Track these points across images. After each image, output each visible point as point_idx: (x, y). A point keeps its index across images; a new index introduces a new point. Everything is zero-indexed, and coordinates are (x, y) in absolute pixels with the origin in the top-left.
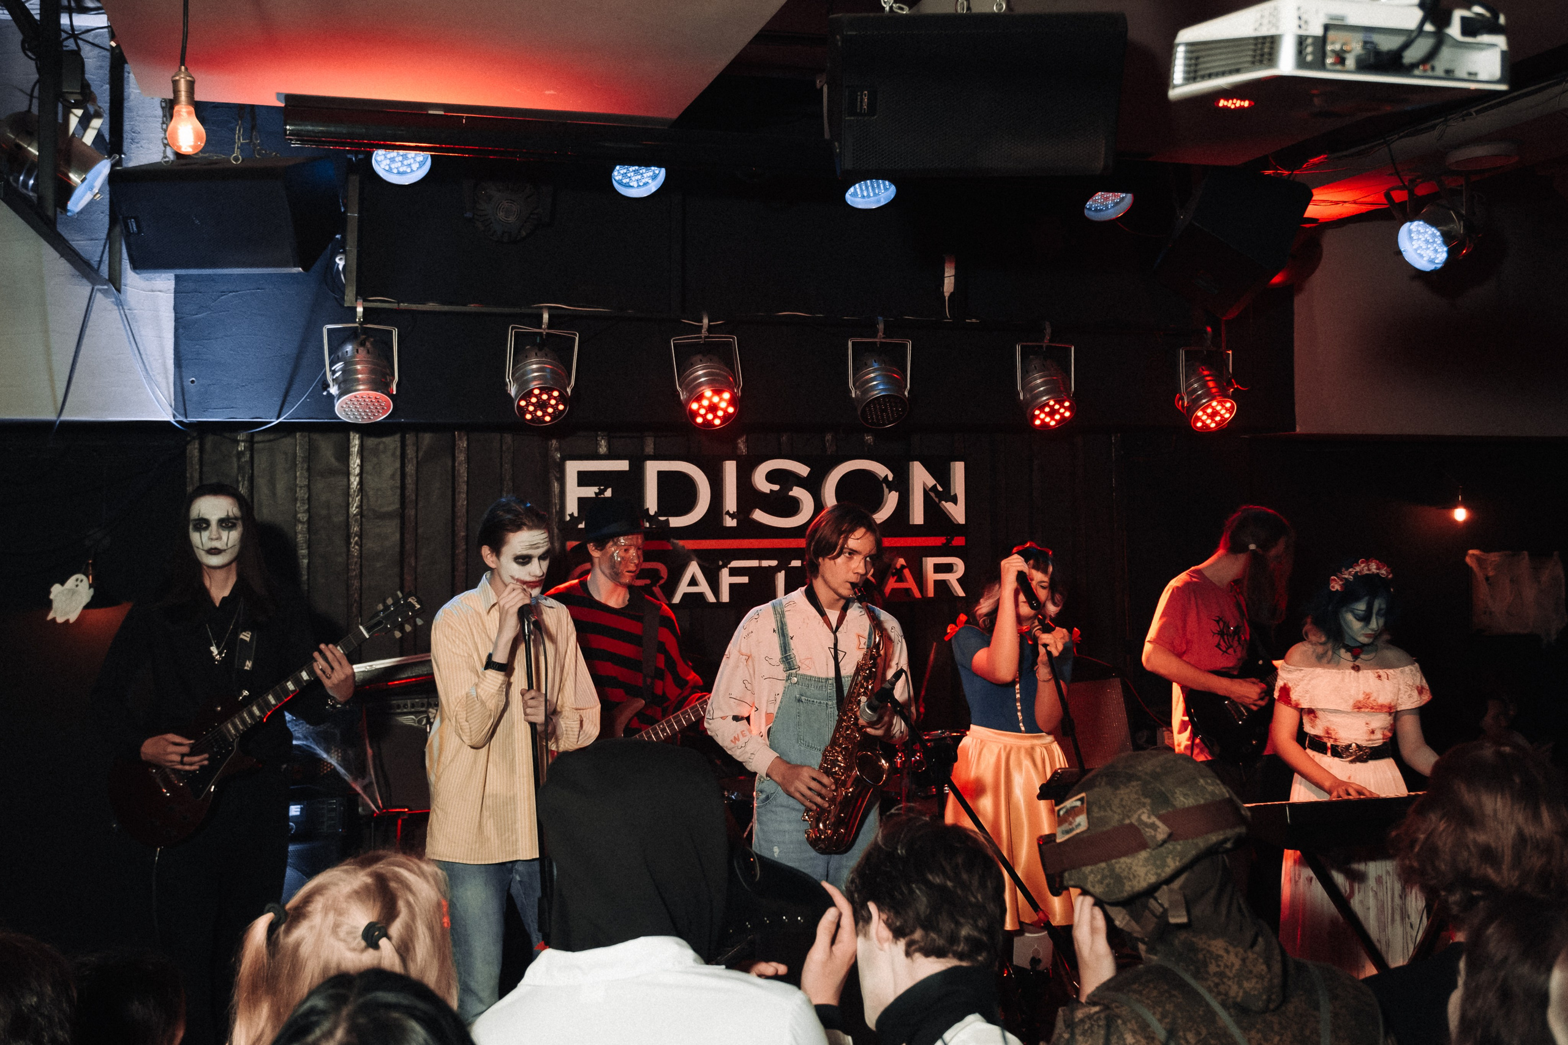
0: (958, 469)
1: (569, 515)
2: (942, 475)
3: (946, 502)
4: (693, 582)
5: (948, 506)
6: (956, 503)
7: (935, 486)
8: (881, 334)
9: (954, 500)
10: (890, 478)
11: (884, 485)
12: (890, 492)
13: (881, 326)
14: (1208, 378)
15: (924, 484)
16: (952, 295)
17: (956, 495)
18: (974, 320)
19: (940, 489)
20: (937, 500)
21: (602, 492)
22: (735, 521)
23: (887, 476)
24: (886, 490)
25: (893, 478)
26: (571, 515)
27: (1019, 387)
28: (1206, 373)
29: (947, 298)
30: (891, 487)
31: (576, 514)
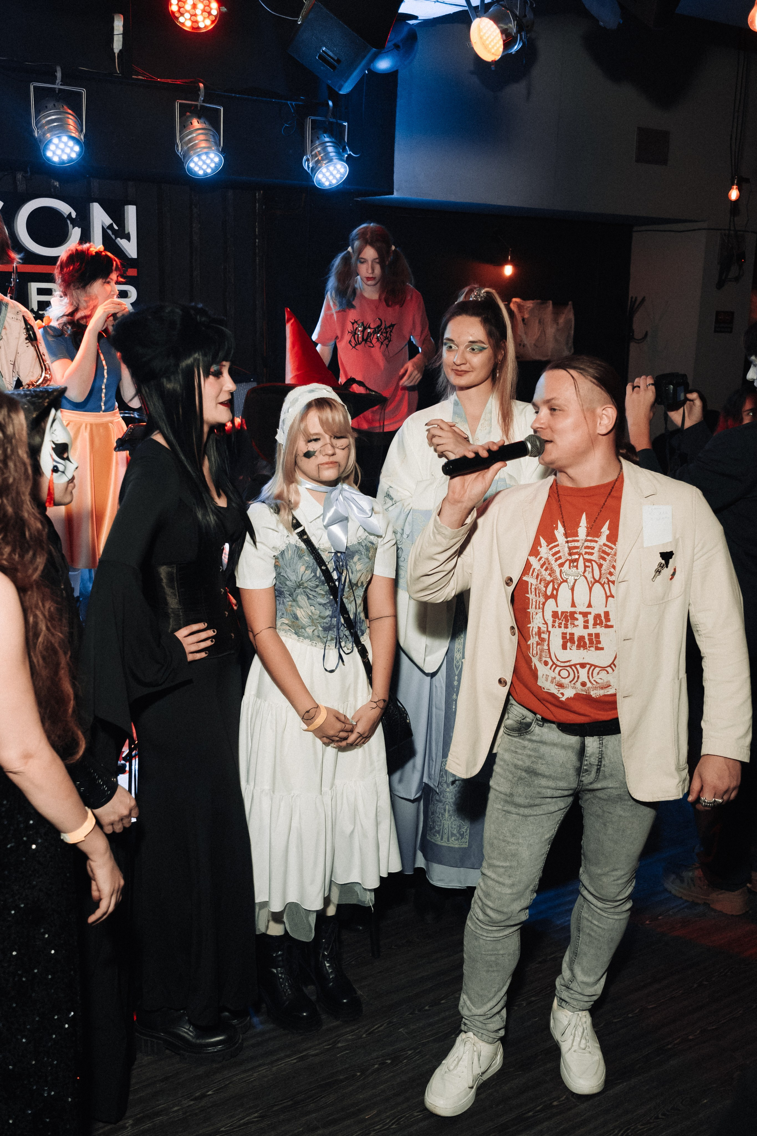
0: (131, 212)
2: (118, 216)
3: (121, 239)
5: (122, 243)
6: (129, 240)
7: (111, 225)
8: (59, 80)
9: (128, 237)
10: (74, 215)
11: (69, 222)
12: (73, 228)
13: (59, 75)
14: (328, 144)
15: (103, 222)
16: (121, 51)
17: (129, 233)
18: (140, 77)
19: (116, 227)
20: (113, 237)
23: (70, 213)
24: (70, 226)
25: (76, 216)
27: (178, 141)
28: (327, 139)
29: (116, 55)
30: (75, 223)
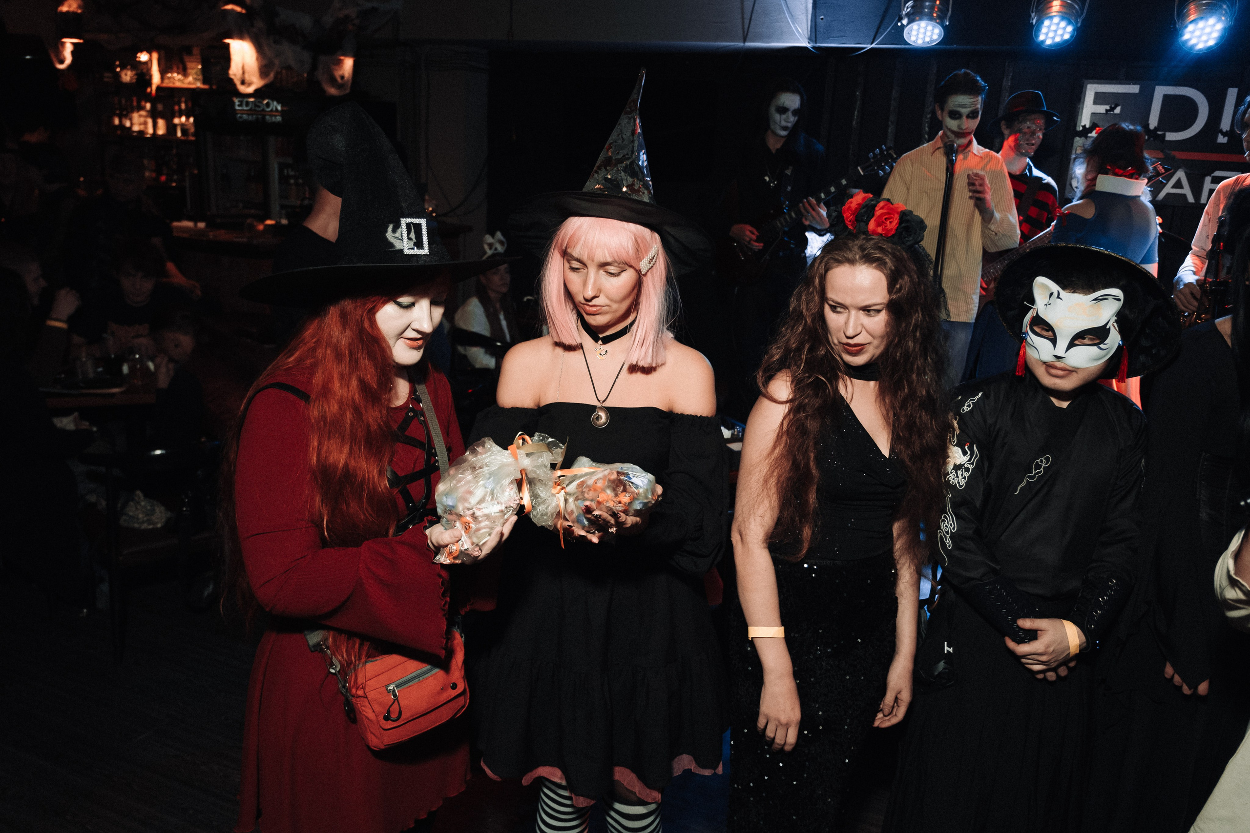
1: (1082, 126)
4: (1178, 185)
21: (1112, 109)
22: (1226, 138)
26: (1084, 127)
31: (1087, 126)
